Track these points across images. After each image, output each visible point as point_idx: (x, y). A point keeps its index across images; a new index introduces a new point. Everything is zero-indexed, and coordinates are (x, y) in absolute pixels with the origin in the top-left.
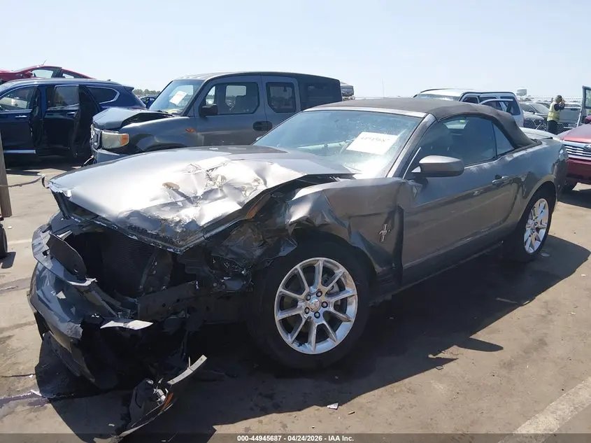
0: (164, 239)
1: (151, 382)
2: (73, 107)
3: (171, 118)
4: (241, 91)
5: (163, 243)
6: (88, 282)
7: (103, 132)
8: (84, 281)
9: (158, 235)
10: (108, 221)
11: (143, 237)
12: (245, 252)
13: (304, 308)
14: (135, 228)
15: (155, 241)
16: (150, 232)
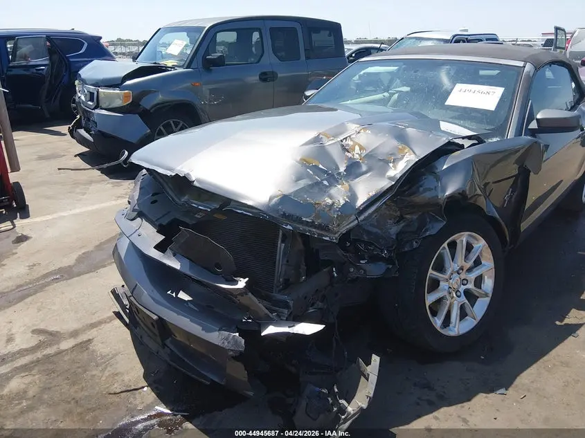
0: (320, 227)
1: (325, 391)
2: (42, 62)
3: (173, 72)
4: (231, 37)
5: (318, 231)
6: (242, 283)
7: (100, 90)
8: (236, 282)
9: (313, 222)
10: (256, 209)
11: (297, 226)
12: (379, 231)
13: (447, 288)
14: (289, 215)
15: (310, 229)
16: (304, 219)
